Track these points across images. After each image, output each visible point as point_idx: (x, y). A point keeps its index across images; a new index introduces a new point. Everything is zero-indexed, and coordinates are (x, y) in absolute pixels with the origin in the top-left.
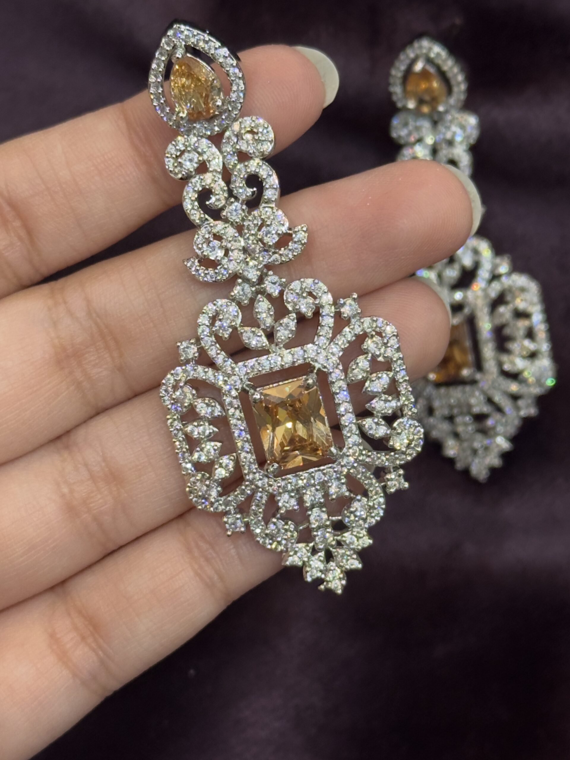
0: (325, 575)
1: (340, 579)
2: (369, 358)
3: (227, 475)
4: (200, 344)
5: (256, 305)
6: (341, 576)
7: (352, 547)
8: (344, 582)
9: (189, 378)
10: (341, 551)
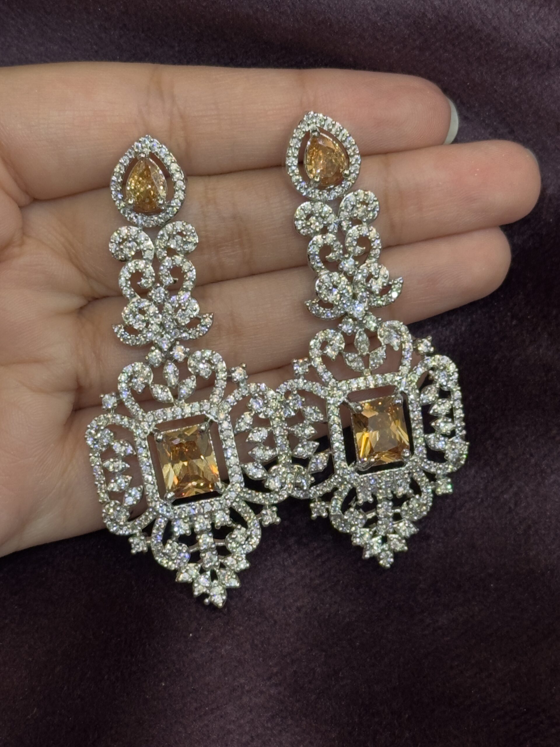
0: (210, 591)
1: (221, 594)
2: (252, 415)
3: (135, 503)
4: (120, 397)
5: (165, 367)
6: (223, 592)
7: (232, 568)
8: (224, 597)
9: (109, 424)
10: (223, 571)
